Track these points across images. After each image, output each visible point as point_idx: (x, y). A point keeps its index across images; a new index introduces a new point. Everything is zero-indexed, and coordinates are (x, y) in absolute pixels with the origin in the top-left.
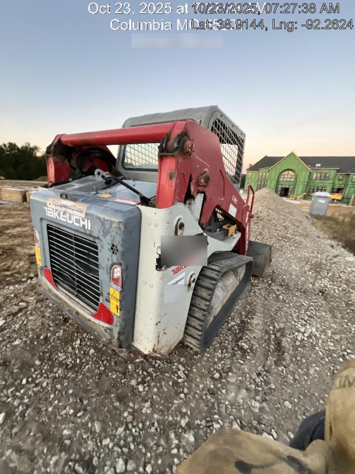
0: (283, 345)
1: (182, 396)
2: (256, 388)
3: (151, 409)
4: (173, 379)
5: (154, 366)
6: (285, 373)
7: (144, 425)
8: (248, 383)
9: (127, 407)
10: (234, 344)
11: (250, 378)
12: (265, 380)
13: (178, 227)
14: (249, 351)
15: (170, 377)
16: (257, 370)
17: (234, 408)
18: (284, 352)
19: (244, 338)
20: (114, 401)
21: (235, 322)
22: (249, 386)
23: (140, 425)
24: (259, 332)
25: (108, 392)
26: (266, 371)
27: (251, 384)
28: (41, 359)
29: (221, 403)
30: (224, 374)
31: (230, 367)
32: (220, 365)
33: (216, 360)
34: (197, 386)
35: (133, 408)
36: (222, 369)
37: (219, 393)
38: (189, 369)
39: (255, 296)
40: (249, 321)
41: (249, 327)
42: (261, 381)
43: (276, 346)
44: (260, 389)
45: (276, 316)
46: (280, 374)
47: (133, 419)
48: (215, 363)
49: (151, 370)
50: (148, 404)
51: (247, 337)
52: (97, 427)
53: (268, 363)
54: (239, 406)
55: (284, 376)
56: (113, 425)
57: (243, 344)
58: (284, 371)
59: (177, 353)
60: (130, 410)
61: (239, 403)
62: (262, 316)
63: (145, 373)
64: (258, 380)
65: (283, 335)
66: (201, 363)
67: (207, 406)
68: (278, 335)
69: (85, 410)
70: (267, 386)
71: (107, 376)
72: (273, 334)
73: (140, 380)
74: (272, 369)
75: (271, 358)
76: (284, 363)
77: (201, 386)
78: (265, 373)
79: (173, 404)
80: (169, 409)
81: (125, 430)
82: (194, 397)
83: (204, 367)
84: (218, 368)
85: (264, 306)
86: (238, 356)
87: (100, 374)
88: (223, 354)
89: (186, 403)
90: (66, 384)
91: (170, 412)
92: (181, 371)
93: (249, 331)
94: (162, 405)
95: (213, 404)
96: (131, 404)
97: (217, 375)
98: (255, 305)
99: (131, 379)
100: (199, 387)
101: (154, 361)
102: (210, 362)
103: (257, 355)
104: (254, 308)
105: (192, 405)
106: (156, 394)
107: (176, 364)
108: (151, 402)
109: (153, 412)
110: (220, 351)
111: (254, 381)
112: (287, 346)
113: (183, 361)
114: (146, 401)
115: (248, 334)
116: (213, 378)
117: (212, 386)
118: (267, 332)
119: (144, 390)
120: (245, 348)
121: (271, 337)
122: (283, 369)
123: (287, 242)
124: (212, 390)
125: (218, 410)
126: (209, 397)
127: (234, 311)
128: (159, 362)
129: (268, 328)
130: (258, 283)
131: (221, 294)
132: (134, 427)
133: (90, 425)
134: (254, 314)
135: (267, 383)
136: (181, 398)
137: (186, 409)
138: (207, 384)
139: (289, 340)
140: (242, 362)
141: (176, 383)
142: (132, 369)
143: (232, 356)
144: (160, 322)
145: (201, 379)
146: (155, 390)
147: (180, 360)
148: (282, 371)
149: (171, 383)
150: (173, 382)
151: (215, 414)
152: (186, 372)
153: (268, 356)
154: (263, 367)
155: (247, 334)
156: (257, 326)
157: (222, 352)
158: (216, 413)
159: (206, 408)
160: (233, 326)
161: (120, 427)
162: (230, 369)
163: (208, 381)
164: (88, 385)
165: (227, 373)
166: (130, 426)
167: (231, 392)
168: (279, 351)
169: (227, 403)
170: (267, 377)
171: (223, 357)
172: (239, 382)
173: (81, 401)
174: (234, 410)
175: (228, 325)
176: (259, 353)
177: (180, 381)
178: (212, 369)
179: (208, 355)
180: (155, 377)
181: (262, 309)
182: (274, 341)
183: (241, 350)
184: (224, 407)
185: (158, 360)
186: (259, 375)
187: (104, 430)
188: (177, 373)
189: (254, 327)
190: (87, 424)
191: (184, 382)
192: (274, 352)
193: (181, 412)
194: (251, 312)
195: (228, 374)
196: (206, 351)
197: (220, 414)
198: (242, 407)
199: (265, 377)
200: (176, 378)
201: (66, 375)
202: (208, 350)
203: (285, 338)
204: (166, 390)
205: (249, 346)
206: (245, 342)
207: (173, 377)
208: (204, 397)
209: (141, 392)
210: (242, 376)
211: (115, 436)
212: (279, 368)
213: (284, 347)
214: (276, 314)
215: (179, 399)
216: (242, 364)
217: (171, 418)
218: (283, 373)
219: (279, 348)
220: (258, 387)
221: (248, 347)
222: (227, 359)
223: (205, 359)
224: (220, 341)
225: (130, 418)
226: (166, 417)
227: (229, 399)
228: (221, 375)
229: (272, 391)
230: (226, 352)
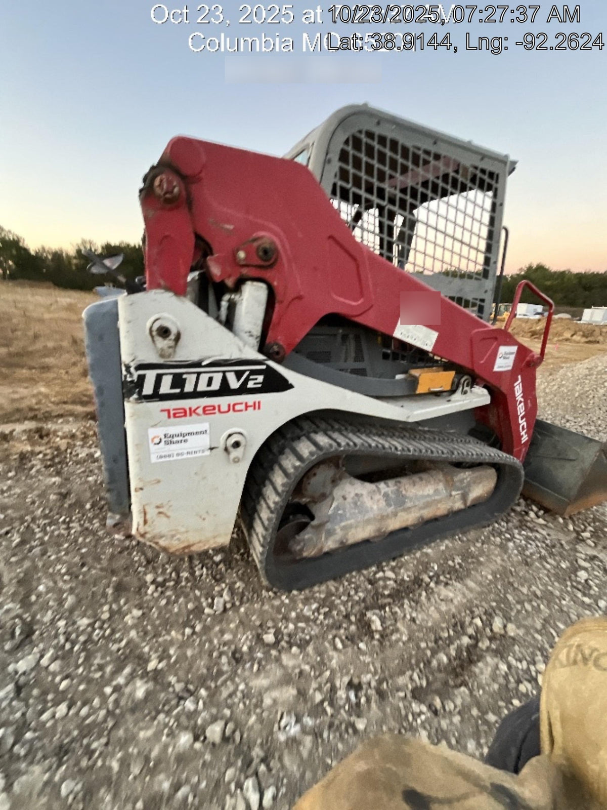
0: (477, 670)
1: (188, 631)
2: (326, 704)
3: (136, 621)
4: (201, 604)
5: (192, 573)
6: (419, 721)
7: (113, 632)
8: (314, 685)
9: (116, 600)
10: (357, 608)
11: (331, 680)
12: (358, 704)
13: (154, 333)
14: (377, 636)
15: (197, 599)
16: (359, 677)
17: (244, 704)
18: (464, 684)
19: (387, 609)
20: (111, 585)
21: (396, 574)
22: (311, 691)
23: (108, 632)
24: (436, 616)
25: (113, 572)
26: (381, 694)
27: (319, 689)
28: (93, 506)
29: (233, 680)
30: (283, 643)
31: (308, 643)
32: (291, 626)
33: (293, 614)
34: (222, 632)
35: (120, 608)
36: (290, 635)
37: (248, 665)
38: (237, 603)
39: (503, 547)
40: (432, 585)
41: (420, 595)
42: (348, 699)
43: (455, 663)
44: (329, 710)
45: (519, 607)
46: (407, 716)
47: (109, 619)
48: (286, 618)
49: (185, 574)
50: (137, 613)
51: (397, 609)
52: (70, 600)
53: (401, 680)
54: (256, 706)
55: (411, 725)
56: (86, 610)
57: (374, 618)
58: (423, 717)
59: (240, 572)
60: (114, 606)
61: (262, 701)
62: (478, 589)
63: (173, 575)
64: (341, 694)
65: (500, 653)
66: (263, 604)
67: (208, 669)
68: (484, 644)
69: (77, 577)
70: (351, 715)
71: (130, 554)
72: (470, 637)
73: (160, 579)
74: (394, 697)
75: (415, 676)
76: (438, 702)
77: (227, 637)
78: (372, 692)
79: (168, 633)
80: (157, 635)
81: (89, 625)
82: (201, 645)
83: (261, 613)
84: (283, 628)
85: (503, 574)
86: (342, 631)
87: (127, 548)
88: (316, 614)
89: (183, 646)
90: (88, 540)
91: (154, 640)
92: (222, 600)
93: (413, 604)
94: (153, 625)
95: (220, 673)
96: (122, 602)
97: (269, 638)
98: (480, 563)
99: (150, 572)
100: (223, 635)
101: (200, 566)
102: (279, 612)
103: (388, 652)
104: (472, 566)
105: (189, 653)
106: (159, 608)
107: (223, 585)
108: (143, 614)
109: (135, 626)
110: (314, 606)
111: (333, 689)
112: (485, 677)
113: (239, 588)
114: (140, 609)
115: (405, 606)
116: (259, 638)
117: (245, 649)
118: (459, 627)
119: (152, 594)
120: (373, 627)
121: (459, 638)
122: (421, 713)
124: (242, 654)
125: (216, 687)
126: (224, 659)
127: (414, 554)
128: (205, 569)
129: (468, 619)
130: (546, 525)
131: (375, 507)
132: (101, 628)
133: (65, 595)
134: (460, 579)
135: (357, 709)
136: (183, 634)
137: (175, 652)
138: (240, 639)
139: (504, 667)
140: (340, 646)
141: (198, 611)
142: (162, 560)
143: (331, 627)
144: (141, 489)
145: (237, 627)
146: (164, 602)
147: (235, 583)
148: (416, 715)
149: (190, 606)
150: (196, 607)
151: (208, 688)
152: (228, 606)
153: (413, 670)
154: (380, 682)
155: (402, 605)
156: (443, 603)
157: (318, 610)
158: (210, 687)
159: (205, 671)
160: (386, 579)
161: (89, 618)
162: (303, 645)
163: (245, 637)
164: (104, 553)
165: (290, 645)
166: (97, 625)
167: (267, 677)
168: (457, 676)
169: (242, 687)
170: (368, 701)
171: (312, 617)
172: (297, 671)
173: (83, 565)
174: (241, 705)
175: (375, 573)
176: (396, 652)
177: (207, 611)
178: (270, 624)
179: (287, 601)
180: (182, 587)
181: (490, 577)
182: (459, 649)
183: (363, 628)
184: (231, 688)
185: (207, 568)
186: (353, 686)
187: (72, 610)
188: (213, 600)
189: (432, 600)
190: (64, 593)
191: (209, 615)
192: (440, 670)
193: (165, 650)
194: (456, 571)
195: (291, 647)
196: (290, 591)
197: (213, 694)
198: (258, 711)
199: (363, 700)
200: (204, 604)
201: (97, 531)
202: (295, 592)
203: (496, 660)
204: (176, 610)
205: (384, 629)
206: (383, 620)
207: (203, 600)
208: (215, 654)
209: (146, 594)
210: (312, 667)
211: (74, 623)
212: (414, 705)
213: (474, 676)
214: (521, 602)
215: (181, 632)
216: (335, 648)
217: (146, 649)
218: (415, 719)
219: (458, 670)
220: (331, 704)
221: (380, 628)
222: (317, 625)
223: (277, 603)
224: (333, 589)
225: (105, 616)
226: (144, 644)
227: (251, 684)
228: (277, 642)
229: (350, 731)
230: (325, 614)
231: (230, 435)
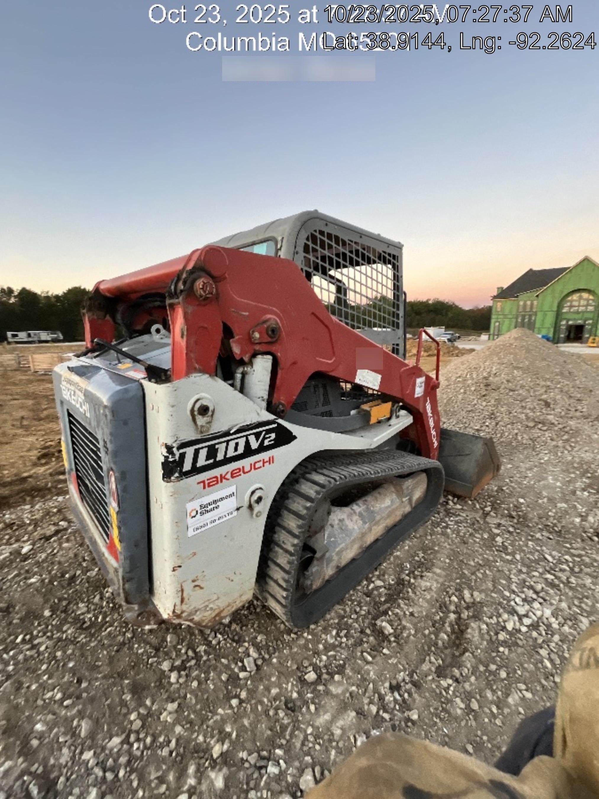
0: (469, 636)
1: (234, 702)
2: (381, 712)
3: (175, 715)
4: (232, 670)
5: (209, 644)
6: (451, 692)
7: (155, 738)
8: (366, 701)
9: (141, 703)
10: (367, 621)
11: (376, 690)
12: (404, 700)
13: (196, 413)
14: (393, 639)
15: (227, 667)
16: (395, 678)
17: (319, 744)
18: (466, 650)
19: (390, 613)
20: (126, 691)
21: (384, 581)
22: (366, 707)
23: (149, 740)
24: (426, 605)
25: (122, 676)
26: (416, 684)
27: (371, 702)
28: (53, 611)
29: (298, 729)
30: (325, 676)
31: (343, 666)
32: (324, 658)
33: (321, 647)
34: (268, 689)
35: (149, 709)
36: (325, 666)
37: (304, 709)
38: (267, 656)
39: (444, 534)
40: (412, 581)
41: (408, 592)
42: (395, 700)
43: (453, 637)
44: (386, 716)
45: (474, 577)
46: (441, 693)
47: (143, 726)
48: (317, 653)
49: (202, 649)
50: (172, 707)
51: (397, 611)
52: (84, 728)
53: (425, 667)
54: (330, 741)
55: (446, 698)
56: (109, 729)
57: (384, 624)
58: (452, 688)
59: (255, 626)
60: (142, 711)
61: (333, 734)
62: (444, 573)
63: (190, 653)
64: (389, 698)
65: (477, 617)
66: (291, 648)
67: (271, 730)
68: (465, 614)
69: (79, 697)
70: (404, 712)
71: (131, 648)
72: (454, 612)
73: (178, 663)
74: (426, 682)
75: (433, 659)
76: (456, 672)
77: (274, 691)
78: (409, 686)
79: (215, 713)
80: (204, 720)
81: (122, 743)
82: (254, 710)
83: (293, 656)
84: (318, 662)
85: (454, 555)
86: (365, 645)
87: (123, 644)
88: (339, 639)
89: (237, 717)
90: (69, 652)
91: (205, 727)
92: (251, 659)
93: (407, 602)
94: (195, 712)
95: (284, 728)
96: (148, 702)
97: (311, 676)
98: (437, 552)
99: (165, 660)
100: (269, 692)
101: (213, 634)
102: (308, 649)
103: (406, 649)
104: (432, 556)
105: (246, 722)
106: (192, 692)
107: (246, 644)
108: (179, 704)
109: (177, 722)
110: (334, 632)
111: (381, 698)
112: (476, 639)
113: (261, 641)
114: (173, 701)
115: (402, 606)
116: (302, 681)
117: (295, 695)
118: (443, 607)
119: (178, 682)
120: (386, 632)
121: (448, 617)
122: (449, 685)
123: (546, 431)
124: (293, 701)
125: (288, 741)
126: (281, 714)
127: (389, 559)
128: (219, 636)
129: (447, 599)
130: (462, 509)
131: (356, 527)
132: (138, 740)
133: (75, 723)
134: (428, 569)
135: (405, 706)
136: (231, 707)
137: (232, 728)
138: (286, 689)
139: (484, 627)
140: (370, 658)
141: (234, 679)
142: (171, 642)
143: (355, 645)
144: (180, 567)
145: (279, 678)
146: (195, 684)
147: (256, 638)
148: (447, 689)
149: (224, 677)
150: (230, 676)
151: (280, 747)
152: (259, 662)
153: (429, 655)
154: (411, 675)
155: (399, 605)
156: (426, 593)
157: (338, 634)
158: (282, 745)
159: (269, 732)
160: (377, 588)
161: (117, 735)
162: (341, 670)
163: (290, 684)
164: (98, 659)
165: (331, 675)
166: (132, 738)
167: (325, 712)
168: (458, 646)
169: (310, 730)
170: (410, 694)
171: (337, 643)
172: (348, 695)
173: (79, 682)
174: (317, 747)
175: (368, 586)
176: (411, 645)
177: (242, 675)
178: (306, 663)
179: (310, 637)
180: (205, 662)
181: (447, 561)
182: (451, 625)
183: (379, 636)
184: (302, 736)
185: (220, 633)
186: (395, 688)
187: (92, 735)
188: (242, 662)
189: (418, 593)
190: (72, 721)
191: (246, 679)
192: (446, 648)
193: (221, 731)
194: (423, 563)
195: (333, 677)
196: (308, 627)
197: (288, 749)
198: (334, 744)
199: (406, 695)
200: (236, 670)
201: (75, 638)
202: (312, 627)
203: (477, 623)
204: (212, 687)
205: (395, 630)
206: (390, 622)
207: (233, 666)
208: (271, 713)
209: (171, 684)
210: (358, 686)
211: (103, 749)
212: (442, 682)
213: (469, 641)
214: (473, 573)
215: (228, 707)
216: (368, 663)
217: (201, 738)
218: (447, 693)
219: (457, 642)
220: (385, 711)
221: (391, 631)
222: (343, 648)
223: (302, 642)
224: (342, 612)
225: (138, 724)
226: (195, 735)
227: (317, 724)
228: (319, 677)
229: (410, 724)
230: (346, 636)
231: (253, 493)
